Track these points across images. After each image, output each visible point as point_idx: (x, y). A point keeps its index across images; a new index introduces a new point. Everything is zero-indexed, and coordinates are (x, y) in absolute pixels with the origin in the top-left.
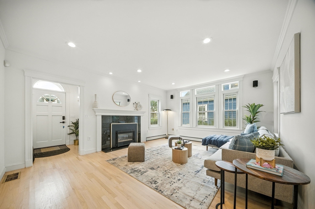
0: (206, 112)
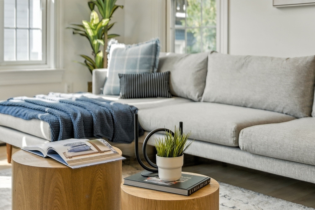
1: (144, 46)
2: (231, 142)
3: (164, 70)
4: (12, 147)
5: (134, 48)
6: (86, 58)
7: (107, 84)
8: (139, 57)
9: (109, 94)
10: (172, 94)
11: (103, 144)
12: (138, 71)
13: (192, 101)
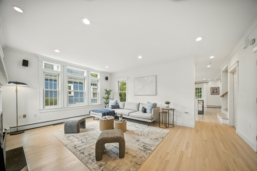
0: (72, 91)
1: (115, 101)
2: (128, 115)
3: (118, 104)
4: (94, 117)
5: (113, 101)
6: (105, 102)
7: (109, 107)
8: (114, 102)
9: (109, 108)
10: (119, 108)
11: (112, 116)
12: (114, 105)
13: (122, 109)
